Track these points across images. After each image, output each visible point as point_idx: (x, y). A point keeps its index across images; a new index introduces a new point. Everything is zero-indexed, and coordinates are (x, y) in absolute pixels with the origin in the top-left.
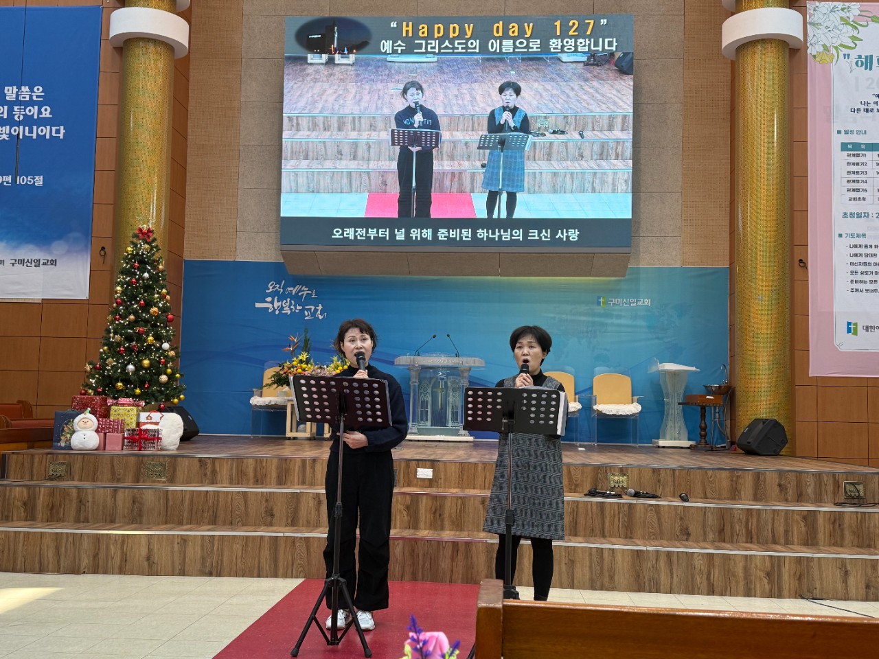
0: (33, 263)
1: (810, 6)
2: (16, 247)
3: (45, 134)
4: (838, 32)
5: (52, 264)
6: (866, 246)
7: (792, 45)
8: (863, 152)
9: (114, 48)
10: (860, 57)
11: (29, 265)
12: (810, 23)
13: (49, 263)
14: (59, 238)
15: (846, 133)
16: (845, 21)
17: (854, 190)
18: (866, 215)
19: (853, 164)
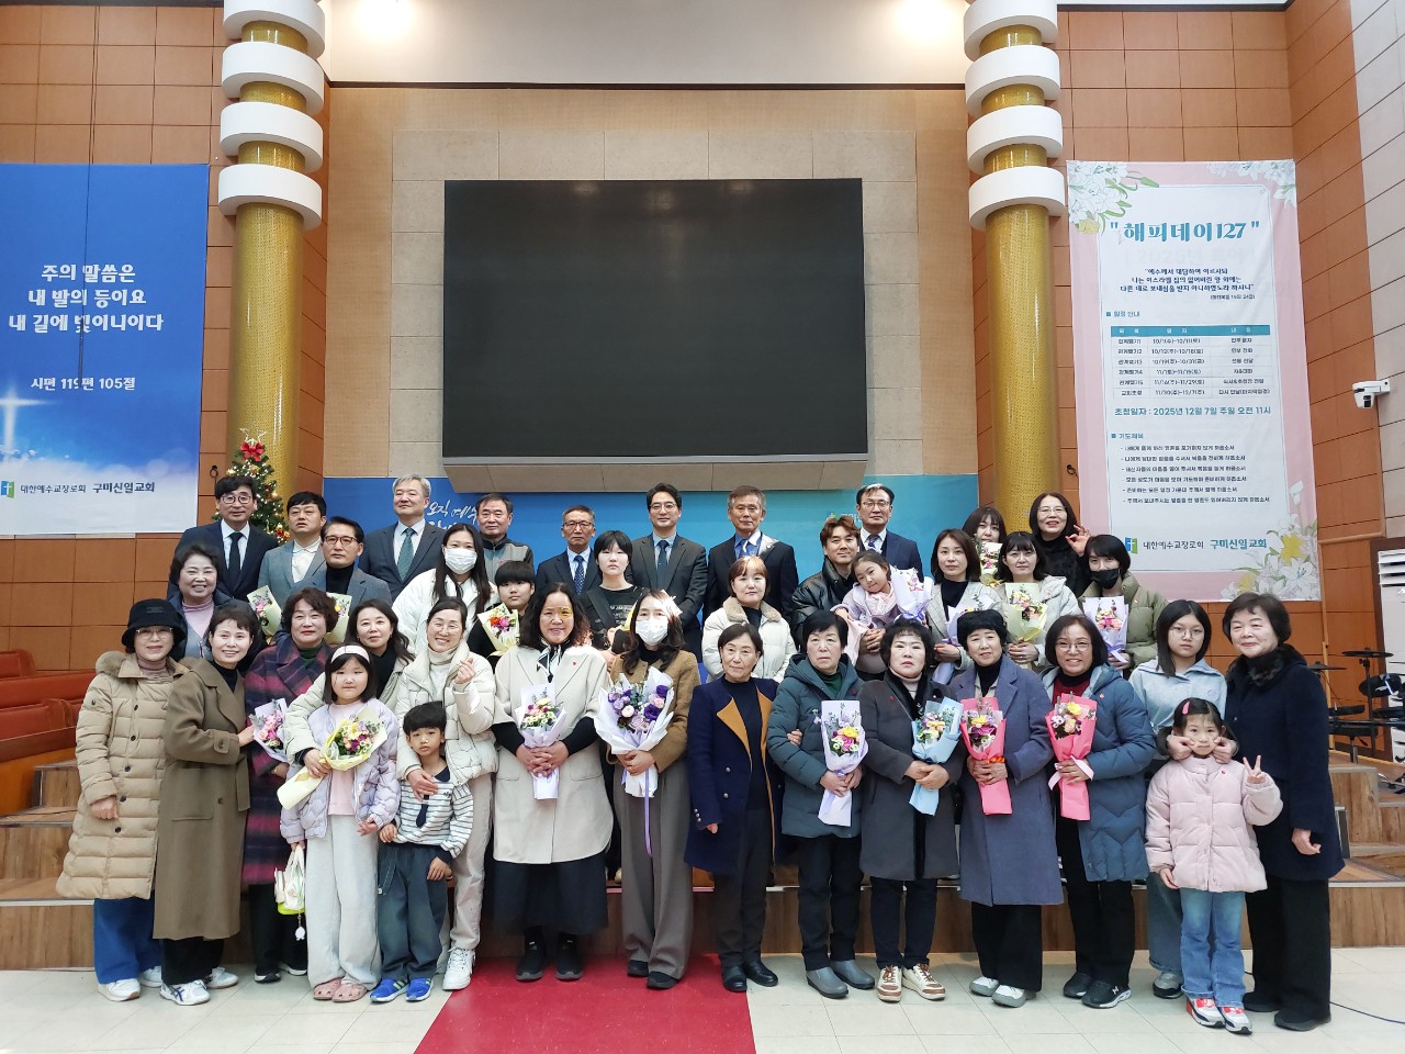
0: (123, 488)
1: (1071, 165)
2: (101, 468)
3: (137, 326)
4: (1104, 197)
5: (148, 489)
6: (1144, 448)
7: (1053, 212)
8: (1137, 338)
9: (226, 216)
10: (1129, 225)
11: (118, 490)
12: (1072, 186)
13: (145, 488)
14: (157, 455)
15: (1117, 314)
16: (1111, 184)
17: (1128, 382)
18: (1143, 411)
19: (1126, 351)
